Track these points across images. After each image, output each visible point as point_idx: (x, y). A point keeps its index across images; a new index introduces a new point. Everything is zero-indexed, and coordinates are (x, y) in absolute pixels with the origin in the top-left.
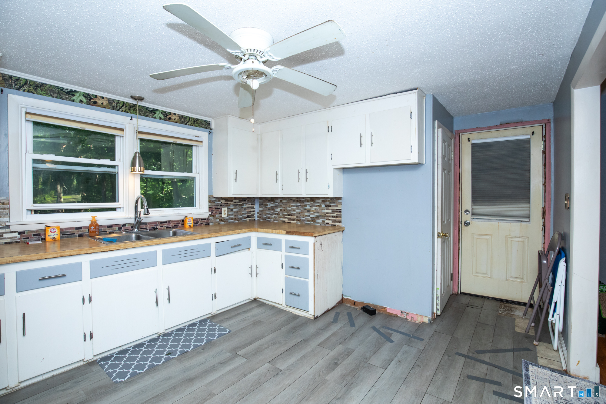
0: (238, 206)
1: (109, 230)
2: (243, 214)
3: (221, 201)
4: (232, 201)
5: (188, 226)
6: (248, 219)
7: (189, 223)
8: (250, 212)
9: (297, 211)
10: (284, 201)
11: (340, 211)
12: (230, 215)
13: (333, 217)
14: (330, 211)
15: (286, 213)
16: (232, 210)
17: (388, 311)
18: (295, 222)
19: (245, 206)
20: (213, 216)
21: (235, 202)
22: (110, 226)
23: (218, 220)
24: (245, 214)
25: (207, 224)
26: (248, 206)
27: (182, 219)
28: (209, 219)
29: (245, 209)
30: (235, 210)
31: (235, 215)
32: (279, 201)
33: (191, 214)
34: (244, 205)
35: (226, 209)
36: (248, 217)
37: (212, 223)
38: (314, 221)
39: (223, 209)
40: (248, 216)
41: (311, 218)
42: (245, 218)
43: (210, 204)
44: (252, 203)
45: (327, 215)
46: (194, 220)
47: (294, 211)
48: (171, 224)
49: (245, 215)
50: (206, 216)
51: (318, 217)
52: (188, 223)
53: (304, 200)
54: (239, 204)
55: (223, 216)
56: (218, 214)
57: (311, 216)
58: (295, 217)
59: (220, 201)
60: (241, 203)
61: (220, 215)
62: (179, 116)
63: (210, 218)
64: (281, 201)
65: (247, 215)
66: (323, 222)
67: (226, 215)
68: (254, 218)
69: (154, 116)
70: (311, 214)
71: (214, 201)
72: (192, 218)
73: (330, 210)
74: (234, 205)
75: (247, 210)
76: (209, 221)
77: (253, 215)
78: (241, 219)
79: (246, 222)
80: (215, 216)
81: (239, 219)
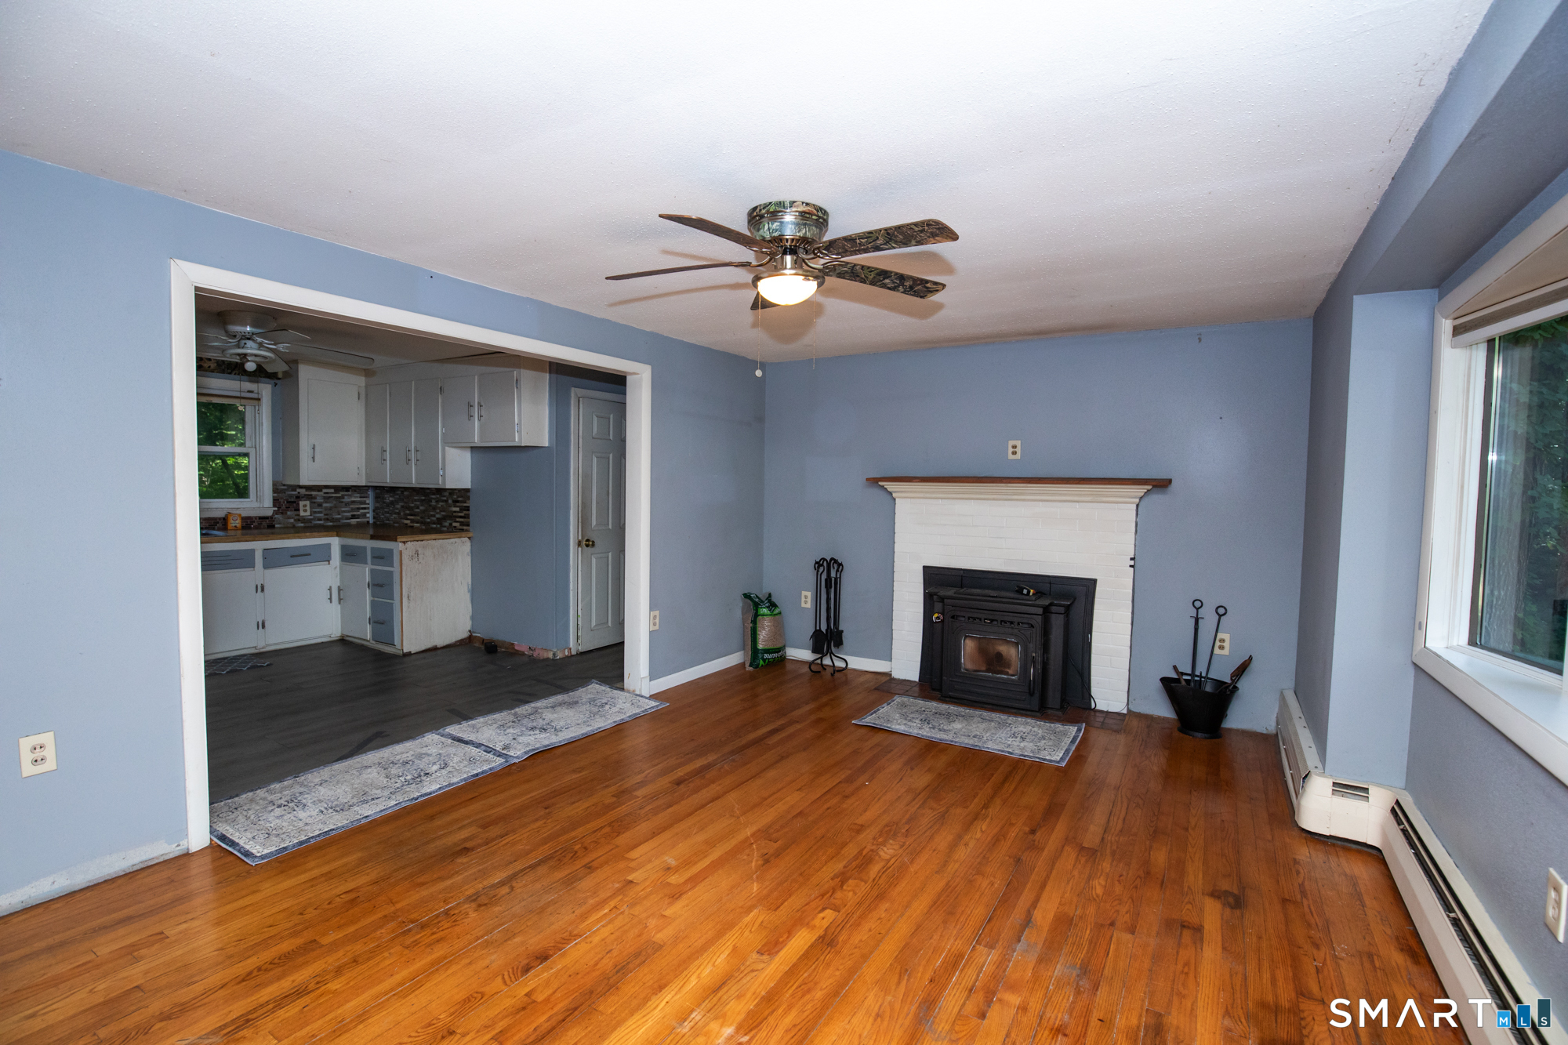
0: (333, 498)
2: (344, 512)
3: (298, 490)
4: (320, 491)
6: (354, 521)
7: (235, 522)
8: (359, 509)
9: (421, 508)
10: (406, 493)
11: (468, 509)
12: (315, 512)
13: (461, 517)
14: (458, 509)
15: (408, 512)
16: (320, 505)
17: (516, 648)
18: (418, 525)
19: (347, 499)
20: (282, 513)
21: (325, 493)
23: (292, 520)
24: (348, 512)
25: (271, 526)
26: (352, 499)
27: (223, 516)
28: (275, 518)
29: (347, 504)
30: (325, 505)
31: (325, 513)
32: (399, 492)
33: (240, 509)
34: (346, 497)
35: (308, 503)
36: (353, 517)
37: (279, 524)
38: (441, 524)
39: (302, 503)
40: (352, 515)
41: (437, 518)
42: (347, 518)
43: (275, 495)
44: (363, 495)
45: (454, 514)
46: (244, 519)
47: (418, 508)
49: (349, 514)
50: (269, 513)
51: (445, 518)
52: (233, 522)
53: (428, 491)
54: (336, 496)
55: (302, 513)
56: (291, 510)
57: (438, 516)
58: (419, 518)
59: (295, 491)
60: (340, 495)
61: (296, 513)
63: (276, 516)
64: (402, 492)
65: (352, 513)
66: (451, 524)
67: (308, 513)
68: (367, 520)
70: (437, 513)
71: (283, 491)
72: (240, 515)
73: (457, 507)
74: (324, 498)
75: (352, 506)
76: (274, 521)
77: (364, 515)
78: (338, 520)
79: (349, 525)
80: (286, 514)
81: (333, 520)
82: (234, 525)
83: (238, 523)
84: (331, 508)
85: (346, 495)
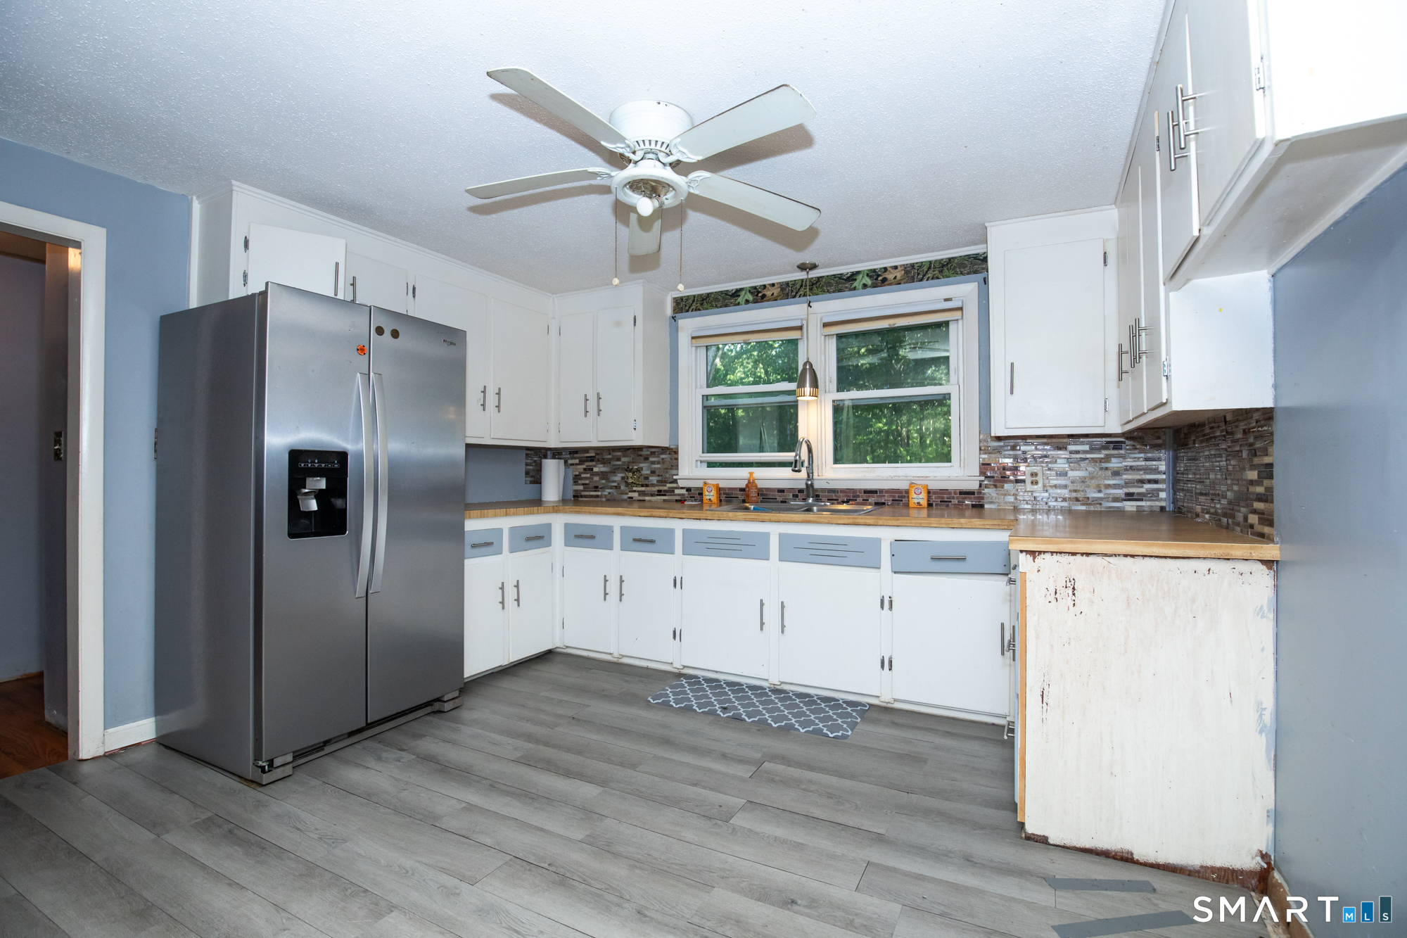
0: (1087, 461)
1: (780, 496)
2: (1110, 487)
3: (1022, 449)
4: (1060, 448)
5: (915, 503)
6: (1130, 506)
7: (919, 498)
8: (1142, 482)
12: (1053, 487)
16: (1061, 473)
19: (1115, 464)
20: (994, 486)
21: (1071, 452)
22: (781, 491)
23: (1013, 499)
24: (1118, 487)
25: (979, 506)
26: (1129, 463)
28: (985, 494)
29: (1116, 473)
30: (1071, 474)
31: (1072, 488)
33: (928, 478)
34: (1113, 460)
35: (1037, 468)
36: (1130, 497)
37: (991, 503)
40: (1128, 494)
42: (1116, 500)
44: (1149, 456)
46: (930, 493)
48: (885, 496)
49: (1118, 492)
50: (974, 486)
52: (915, 496)
54: (1093, 458)
55: (1031, 487)
56: (1011, 482)
59: (1019, 449)
60: (1101, 456)
61: (1021, 485)
62: (905, 268)
63: (983, 491)
65: (1125, 490)
67: (1040, 488)
68: (1157, 504)
69: (853, 286)
71: (997, 449)
72: (925, 488)
74: (1069, 460)
75: (1125, 477)
76: (983, 498)
77: (1154, 494)
78: (1098, 501)
79: (1120, 513)
80: (1003, 487)
81: (1086, 501)
82: (916, 501)
83: (922, 498)
84: (1083, 481)
85: (1114, 456)
